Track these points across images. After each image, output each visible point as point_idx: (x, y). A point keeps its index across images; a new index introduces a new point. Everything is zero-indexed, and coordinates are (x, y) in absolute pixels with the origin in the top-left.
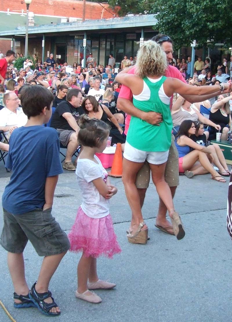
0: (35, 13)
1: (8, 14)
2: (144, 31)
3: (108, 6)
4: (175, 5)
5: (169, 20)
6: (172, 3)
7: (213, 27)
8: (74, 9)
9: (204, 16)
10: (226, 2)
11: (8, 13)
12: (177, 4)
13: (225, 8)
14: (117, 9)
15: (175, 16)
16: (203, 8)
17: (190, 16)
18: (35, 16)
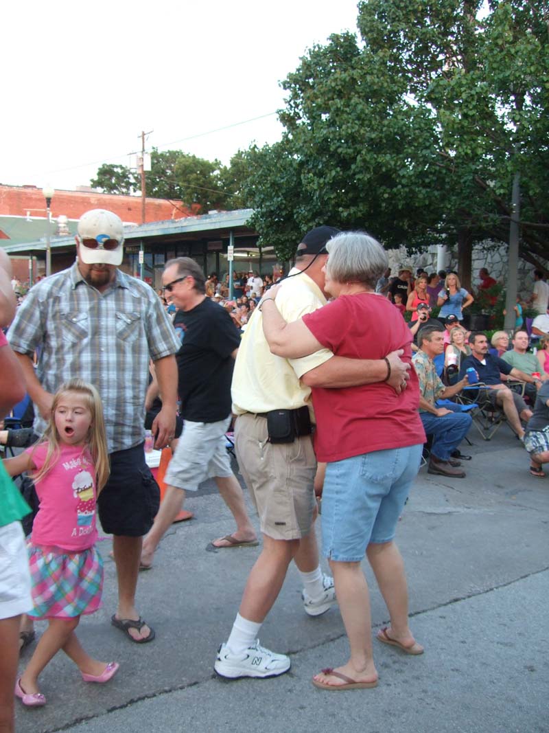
0: (69, 217)
1: (28, 220)
2: (233, 235)
3: (182, 203)
4: (282, 181)
5: (272, 209)
6: (277, 179)
7: (349, 214)
8: (129, 209)
9: (332, 197)
10: (371, 170)
11: (29, 218)
12: (285, 179)
13: (369, 180)
14: (196, 208)
15: (281, 200)
16: (331, 182)
17: (308, 198)
18: (69, 222)
